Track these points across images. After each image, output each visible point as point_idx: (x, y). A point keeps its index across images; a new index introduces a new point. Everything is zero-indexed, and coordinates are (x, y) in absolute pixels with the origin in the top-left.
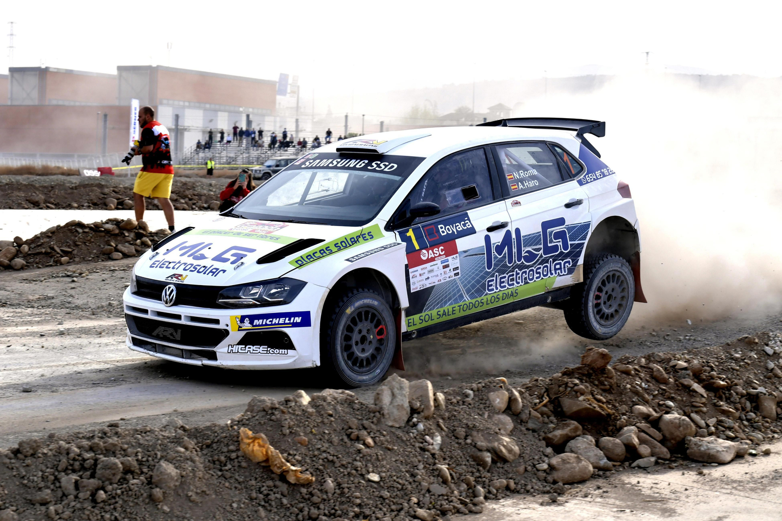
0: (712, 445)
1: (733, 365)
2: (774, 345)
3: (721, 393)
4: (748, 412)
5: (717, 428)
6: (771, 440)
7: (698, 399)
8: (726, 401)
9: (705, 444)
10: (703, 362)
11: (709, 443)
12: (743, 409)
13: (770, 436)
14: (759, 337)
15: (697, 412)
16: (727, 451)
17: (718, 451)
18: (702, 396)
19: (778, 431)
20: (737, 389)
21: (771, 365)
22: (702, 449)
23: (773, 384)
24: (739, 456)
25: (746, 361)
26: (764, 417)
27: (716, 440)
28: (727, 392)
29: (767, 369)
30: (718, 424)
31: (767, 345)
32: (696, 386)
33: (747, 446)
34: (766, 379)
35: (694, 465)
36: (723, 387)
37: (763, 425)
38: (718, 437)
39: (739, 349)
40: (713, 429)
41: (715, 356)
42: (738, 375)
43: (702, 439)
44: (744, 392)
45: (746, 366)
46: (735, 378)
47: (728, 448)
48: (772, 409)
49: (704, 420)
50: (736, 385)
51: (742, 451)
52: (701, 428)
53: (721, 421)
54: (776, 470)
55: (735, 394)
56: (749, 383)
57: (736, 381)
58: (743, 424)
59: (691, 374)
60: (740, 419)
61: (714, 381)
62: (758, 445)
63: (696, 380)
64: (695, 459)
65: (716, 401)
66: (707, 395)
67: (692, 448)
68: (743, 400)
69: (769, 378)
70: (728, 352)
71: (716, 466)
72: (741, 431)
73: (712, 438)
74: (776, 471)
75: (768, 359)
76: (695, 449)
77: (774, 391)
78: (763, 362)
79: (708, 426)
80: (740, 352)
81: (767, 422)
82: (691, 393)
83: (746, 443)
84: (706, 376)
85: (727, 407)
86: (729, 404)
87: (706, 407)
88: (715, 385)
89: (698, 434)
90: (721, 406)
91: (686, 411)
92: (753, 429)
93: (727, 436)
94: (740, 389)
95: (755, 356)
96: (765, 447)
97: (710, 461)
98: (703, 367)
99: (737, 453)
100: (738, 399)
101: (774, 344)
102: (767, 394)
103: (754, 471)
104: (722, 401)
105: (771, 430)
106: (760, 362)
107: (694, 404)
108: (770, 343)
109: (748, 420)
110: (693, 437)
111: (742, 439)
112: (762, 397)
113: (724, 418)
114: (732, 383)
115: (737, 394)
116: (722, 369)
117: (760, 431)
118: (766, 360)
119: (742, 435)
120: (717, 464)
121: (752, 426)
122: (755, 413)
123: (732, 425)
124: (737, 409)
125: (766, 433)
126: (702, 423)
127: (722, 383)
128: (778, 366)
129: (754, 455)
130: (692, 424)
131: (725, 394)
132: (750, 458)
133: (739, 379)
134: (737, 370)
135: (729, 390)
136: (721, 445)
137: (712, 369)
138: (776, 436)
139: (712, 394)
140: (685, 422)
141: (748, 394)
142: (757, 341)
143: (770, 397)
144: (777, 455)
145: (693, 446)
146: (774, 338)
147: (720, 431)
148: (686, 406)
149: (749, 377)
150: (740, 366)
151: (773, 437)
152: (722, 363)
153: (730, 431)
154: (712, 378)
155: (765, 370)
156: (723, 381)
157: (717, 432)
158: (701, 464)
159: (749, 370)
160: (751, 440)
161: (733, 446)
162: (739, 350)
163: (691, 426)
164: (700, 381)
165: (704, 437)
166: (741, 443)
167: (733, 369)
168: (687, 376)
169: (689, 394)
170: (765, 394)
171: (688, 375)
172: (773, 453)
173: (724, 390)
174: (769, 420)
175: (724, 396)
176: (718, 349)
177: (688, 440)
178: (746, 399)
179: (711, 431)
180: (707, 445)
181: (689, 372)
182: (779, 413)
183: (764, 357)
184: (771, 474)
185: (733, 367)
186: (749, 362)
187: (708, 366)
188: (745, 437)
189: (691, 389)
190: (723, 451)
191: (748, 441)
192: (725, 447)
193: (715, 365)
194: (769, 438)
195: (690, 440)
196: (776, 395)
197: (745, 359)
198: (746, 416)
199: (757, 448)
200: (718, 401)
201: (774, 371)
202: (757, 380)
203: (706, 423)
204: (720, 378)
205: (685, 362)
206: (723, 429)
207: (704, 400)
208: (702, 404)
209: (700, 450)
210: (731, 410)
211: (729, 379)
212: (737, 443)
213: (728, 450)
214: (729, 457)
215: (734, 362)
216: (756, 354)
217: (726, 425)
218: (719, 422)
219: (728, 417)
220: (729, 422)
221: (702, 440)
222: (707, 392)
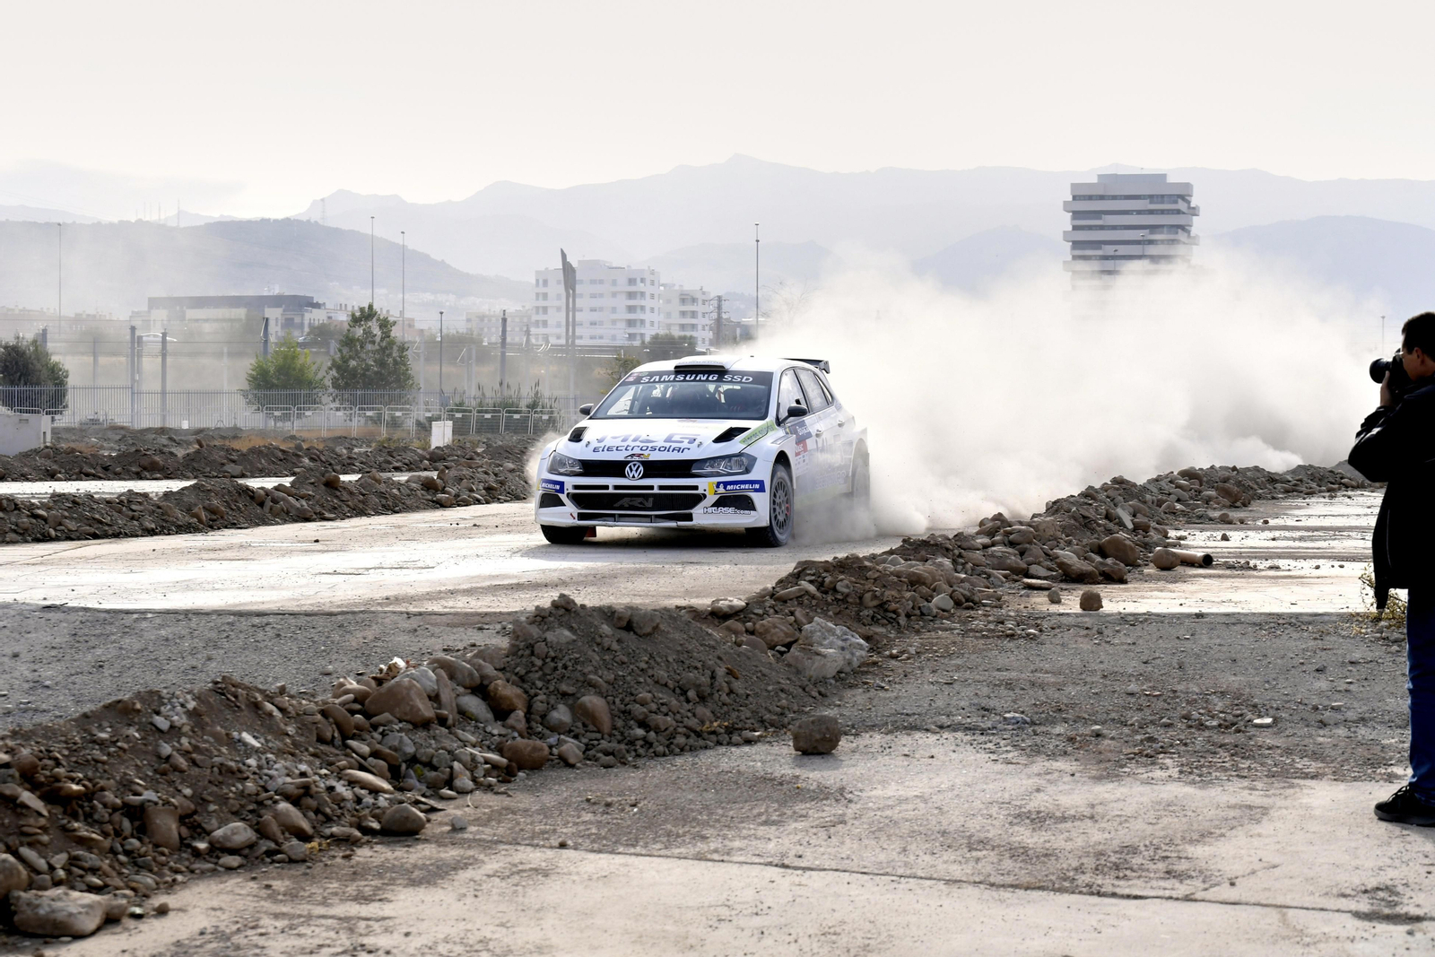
0: (59, 904)
1: (97, 753)
2: (171, 713)
3: (76, 807)
4: (125, 838)
5: (69, 872)
6: (171, 886)
7: (32, 821)
8: (85, 820)
9: (45, 902)
10: (41, 751)
11: (53, 900)
12: (118, 833)
13: (169, 879)
14: (143, 701)
15: (30, 845)
16: (87, 913)
17: (71, 915)
18: (40, 814)
19: (184, 869)
20: (105, 796)
21: (166, 749)
22: (42, 912)
23: (171, 783)
24: (111, 920)
25: (119, 744)
26: (156, 846)
27: (66, 894)
28: (86, 804)
29: (159, 757)
30: (71, 865)
31: (158, 713)
32: (27, 797)
33: (124, 901)
34: (158, 776)
35: (27, 943)
36: (78, 795)
37: (154, 859)
38: (73, 888)
39: (105, 724)
40: (61, 873)
41: (63, 739)
42: (105, 771)
43: (40, 893)
44: (118, 801)
45: (121, 753)
46: (101, 778)
47: (90, 906)
48: (170, 829)
49: (44, 857)
50: (103, 789)
51: (116, 911)
52: (39, 873)
53: (77, 858)
54: (178, 941)
55: (100, 806)
56: (126, 785)
57: (102, 783)
58: (118, 860)
59: (17, 774)
60: (112, 851)
61: (61, 784)
62: (147, 896)
63: (27, 785)
64: (30, 930)
65: (65, 821)
66: (49, 812)
67: (23, 912)
68: (117, 817)
69: (164, 773)
70: (85, 731)
71: (69, 942)
72: (114, 874)
73: (59, 891)
74: (178, 944)
75: (161, 738)
76: (29, 912)
77: (173, 797)
78: (151, 744)
79: (52, 868)
80: (109, 730)
81: (163, 854)
82: (19, 810)
83: (125, 896)
84: (46, 777)
85: (87, 831)
86: (91, 826)
87: (48, 834)
88: (62, 793)
89: (34, 886)
90: (75, 830)
91: (11, 843)
92: (136, 868)
93: (88, 885)
94: (110, 796)
95: (137, 735)
96: (158, 901)
97: (56, 932)
98: (40, 760)
99: (107, 914)
100: (107, 815)
101: (170, 710)
102: (161, 802)
103: (137, 946)
104: (77, 820)
105: (171, 869)
106: (145, 745)
107: (25, 829)
108: (162, 708)
109: (127, 853)
110: (25, 891)
111: (117, 889)
112: (151, 808)
113: (81, 852)
114: (94, 786)
115: (105, 805)
116: (76, 762)
117: (151, 871)
118: (156, 741)
119: (117, 881)
120: (69, 939)
121: (135, 864)
122: (140, 839)
123: (98, 863)
124: (105, 834)
125: (159, 874)
126: (41, 863)
127: (75, 787)
128: (178, 750)
129: (139, 917)
130: (21, 867)
131: (82, 807)
132: (131, 923)
133: (108, 779)
134: (104, 763)
135: (90, 800)
136: (77, 903)
137: (58, 763)
138: (179, 878)
139: (58, 810)
140: (7, 865)
141: (126, 805)
142: (138, 706)
143: (167, 807)
144: (180, 914)
145: (25, 908)
146: (169, 699)
147: (75, 876)
148: (10, 835)
149: (125, 774)
150: (109, 754)
151: (174, 880)
152: (75, 750)
153: (94, 874)
154: (57, 779)
155: (154, 759)
156: (77, 784)
157: (71, 878)
158: (41, 941)
159: (124, 761)
160: (133, 889)
161: (99, 903)
162: (108, 724)
163: (19, 872)
164: (34, 786)
165: (45, 889)
166: (115, 895)
167: (97, 761)
168: (9, 779)
169: (14, 810)
170: (156, 804)
171: (12, 776)
172: (173, 910)
173: (81, 800)
174: (166, 851)
175: (80, 811)
176: (68, 726)
177: (14, 897)
178: (122, 814)
179: (57, 879)
180: (50, 906)
181: (13, 771)
182: (184, 836)
183: (153, 735)
184: (168, 950)
185: (96, 757)
186: (126, 746)
187: (50, 758)
188: (121, 884)
189: (18, 802)
190: (80, 913)
191: (128, 892)
192: (83, 906)
193: (63, 755)
194: (166, 882)
195: (18, 898)
196: (176, 803)
197: (117, 741)
198: (122, 846)
199: (145, 904)
200: (69, 822)
201: (172, 760)
202: (141, 779)
203: (48, 863)
204: (73, 780)
205: (6, 753)
206: (81, 872)
207: (42, 821)
208: (40, 828)
209: (37, 914)
210: (94, 836)
211: (90, 780)
212: (106, 897)
213: (90, 911)
214: (91, 924)
215: (97, 747)
216: (137, 731)
217: (86, 865)
218: (74, 861)
219: (90, 849)
220: (91, 858)
221: (41, 897)
222: (49, 807)
